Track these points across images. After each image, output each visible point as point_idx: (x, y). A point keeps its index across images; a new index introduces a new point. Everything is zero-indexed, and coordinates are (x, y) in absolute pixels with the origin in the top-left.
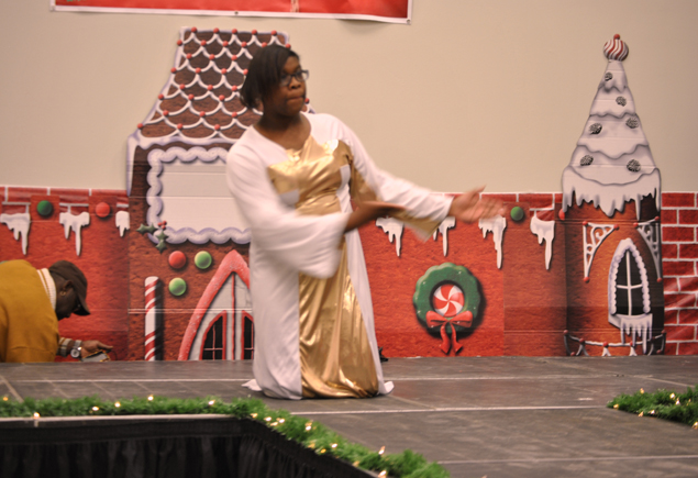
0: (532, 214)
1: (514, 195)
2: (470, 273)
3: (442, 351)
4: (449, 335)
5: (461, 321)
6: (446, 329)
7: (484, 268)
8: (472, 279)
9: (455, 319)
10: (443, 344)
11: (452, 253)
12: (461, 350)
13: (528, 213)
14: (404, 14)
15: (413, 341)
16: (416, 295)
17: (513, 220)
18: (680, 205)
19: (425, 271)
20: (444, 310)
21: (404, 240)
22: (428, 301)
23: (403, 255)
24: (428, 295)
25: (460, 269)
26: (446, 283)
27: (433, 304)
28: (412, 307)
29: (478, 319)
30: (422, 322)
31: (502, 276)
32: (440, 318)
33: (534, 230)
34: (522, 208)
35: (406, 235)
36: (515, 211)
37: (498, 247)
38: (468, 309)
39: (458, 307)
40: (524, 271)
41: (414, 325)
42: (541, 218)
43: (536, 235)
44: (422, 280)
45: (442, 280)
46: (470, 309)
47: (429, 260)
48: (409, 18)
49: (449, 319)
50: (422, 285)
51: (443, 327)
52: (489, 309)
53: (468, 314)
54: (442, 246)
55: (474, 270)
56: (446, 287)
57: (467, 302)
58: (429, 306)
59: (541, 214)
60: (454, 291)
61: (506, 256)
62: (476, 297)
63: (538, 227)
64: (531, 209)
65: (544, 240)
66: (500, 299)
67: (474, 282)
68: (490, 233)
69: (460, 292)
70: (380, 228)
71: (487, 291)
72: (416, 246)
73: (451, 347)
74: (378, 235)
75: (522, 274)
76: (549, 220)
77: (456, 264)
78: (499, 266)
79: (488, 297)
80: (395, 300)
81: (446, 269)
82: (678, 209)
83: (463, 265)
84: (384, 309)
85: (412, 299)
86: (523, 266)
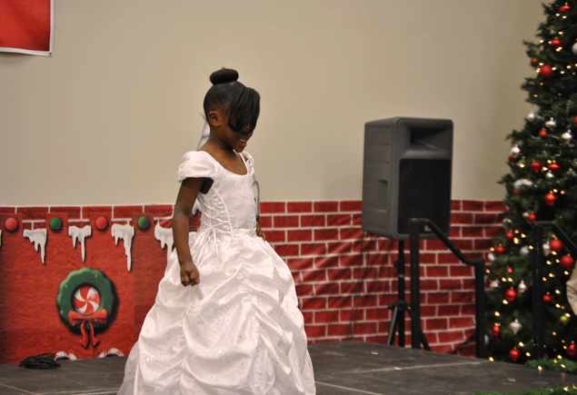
0: (156, 222)
1: (141, 207)
2: (105, 276)
3: (82, 346)
4: (88, 332)
5: (98, 319)
6: (85, 326)
7: (116, 271)
8: (106, 281)
9: (94, 316)
10: (83, 340)
11: (89, 258)
12: (98, 344)
13: (152, 223)
14: (45, 47)
15: (57, 338)
16: (59, 297)
17: (140, 229)
18: (274, 212)
19: (66, 276)
20: (83, 310)
21: (48, 248)
22: (69, 302)
23: (47, 262)
24: (69, 297)
25: (96, 272)
26: (84, 285)
27: (74, 305)
28: (56, 308)
29: (112, 316)
30: (64, 321)
31: (132, 278)
32: (80, 317)
33: (158, 236)
34: (148, 218)
35: (49, 244)
36: (141, 220)
37: (128, 252)
38: (104, 307)
39: (95, 306)
40: (150, 272)
41: (58, 324)
42: (163, 226)
43: (159, 241)
44: (63, 284)
45: (81, 282)
46: (105, 307)
47: (69, 265)
48: (51, 51)
49: (88, 317)
50: (64, 288)
51: (82, 325)
52: (121, 307)
53: (104, 312)
54: (80, 253)
55: (108, 273)
56: (85, 289)
57: (103, 301)
58: (70, 306)
59: (162, 223)
60: (92, 293)
61: (135, 260)
62: (110, 296)
63: (161, 234)
64: (155, 219)
65: (166, 245)
66: (130, 298)
67: (108, 283)
68: (121, 240)
69: (96, 292)
70: (27, 238)
71: (119, 291)
72: (58, 254)
73: (89, 341)
74: (25, 245)
75: (148, 275)
76: (169, 227)
77: (92, 269)
78: (129, 269)
79: (120, 296)
80: (41, 302)
81: (84, 273)
82: (273, 215)
83: (99, 269)
84: (31, 311)
85: (56, 300)
86: (149, 268)
